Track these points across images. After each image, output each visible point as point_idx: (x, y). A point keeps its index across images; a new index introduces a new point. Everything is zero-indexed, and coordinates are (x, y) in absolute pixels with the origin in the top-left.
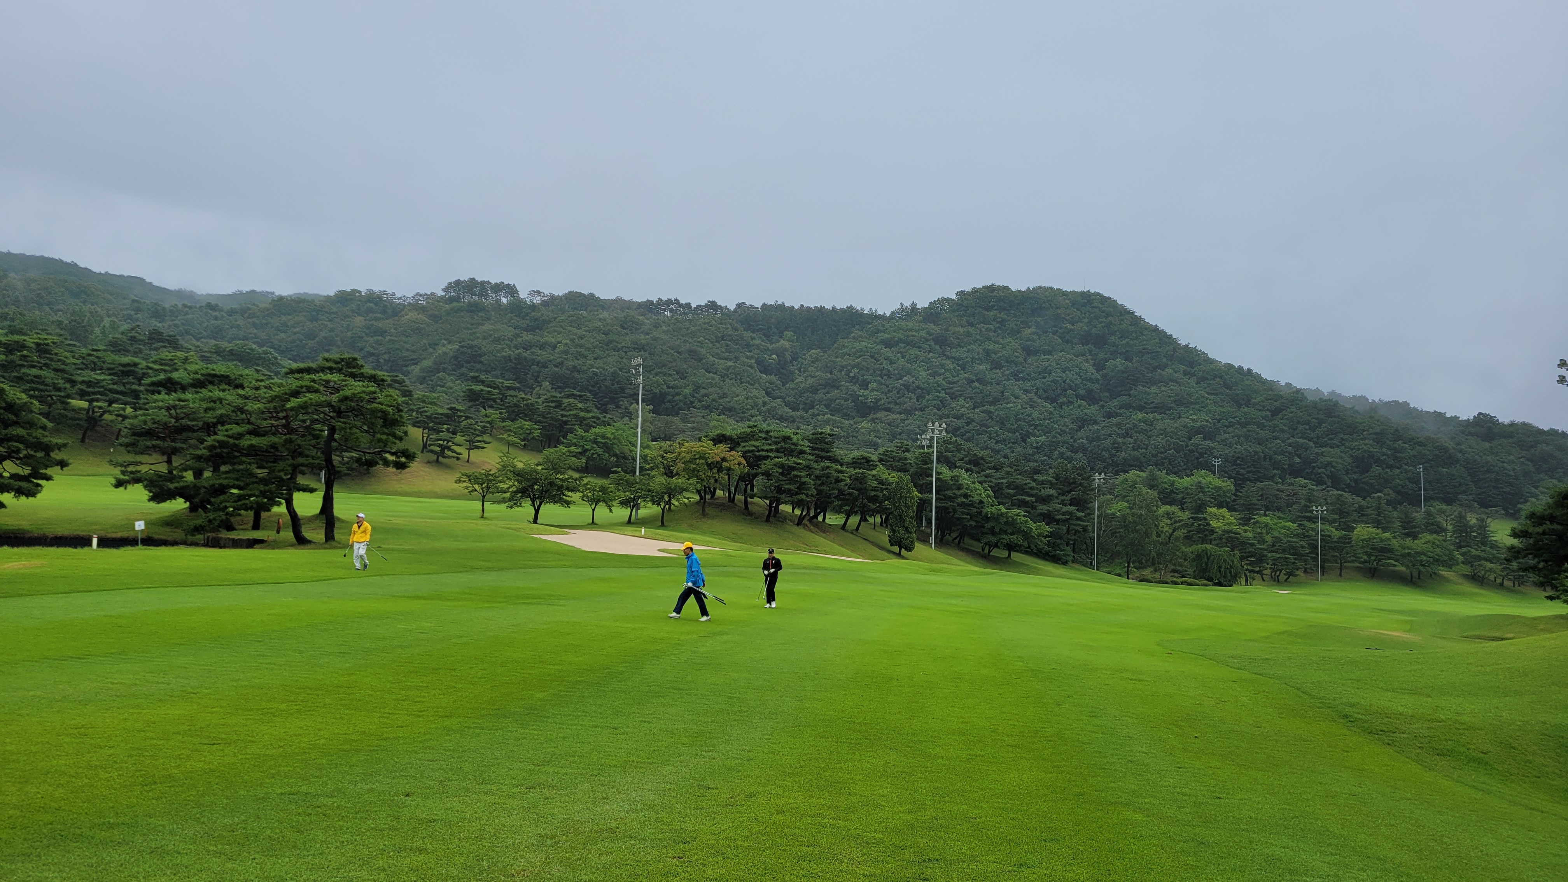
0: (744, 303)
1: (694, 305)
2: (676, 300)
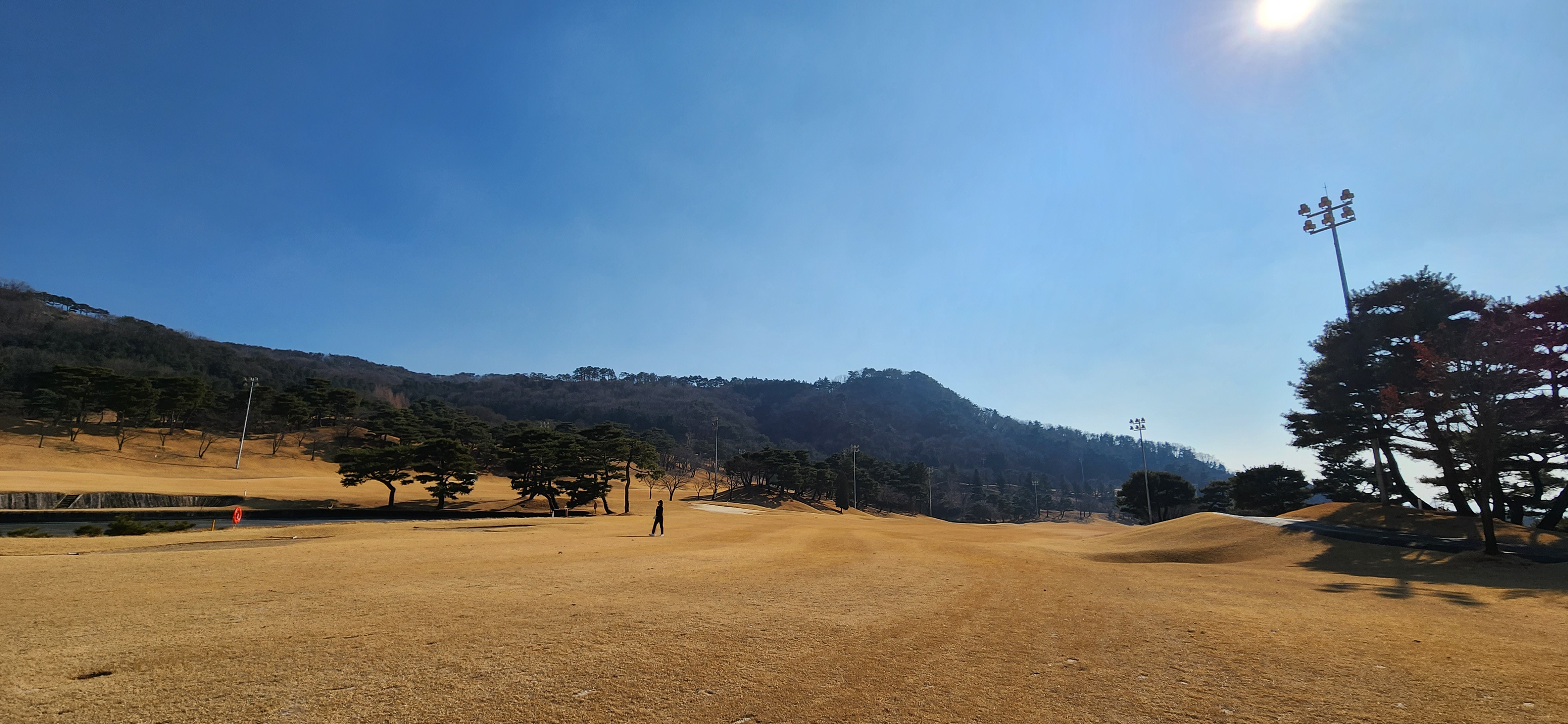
0: (736, 378)
1: (709, 379)
2: (700, 376)
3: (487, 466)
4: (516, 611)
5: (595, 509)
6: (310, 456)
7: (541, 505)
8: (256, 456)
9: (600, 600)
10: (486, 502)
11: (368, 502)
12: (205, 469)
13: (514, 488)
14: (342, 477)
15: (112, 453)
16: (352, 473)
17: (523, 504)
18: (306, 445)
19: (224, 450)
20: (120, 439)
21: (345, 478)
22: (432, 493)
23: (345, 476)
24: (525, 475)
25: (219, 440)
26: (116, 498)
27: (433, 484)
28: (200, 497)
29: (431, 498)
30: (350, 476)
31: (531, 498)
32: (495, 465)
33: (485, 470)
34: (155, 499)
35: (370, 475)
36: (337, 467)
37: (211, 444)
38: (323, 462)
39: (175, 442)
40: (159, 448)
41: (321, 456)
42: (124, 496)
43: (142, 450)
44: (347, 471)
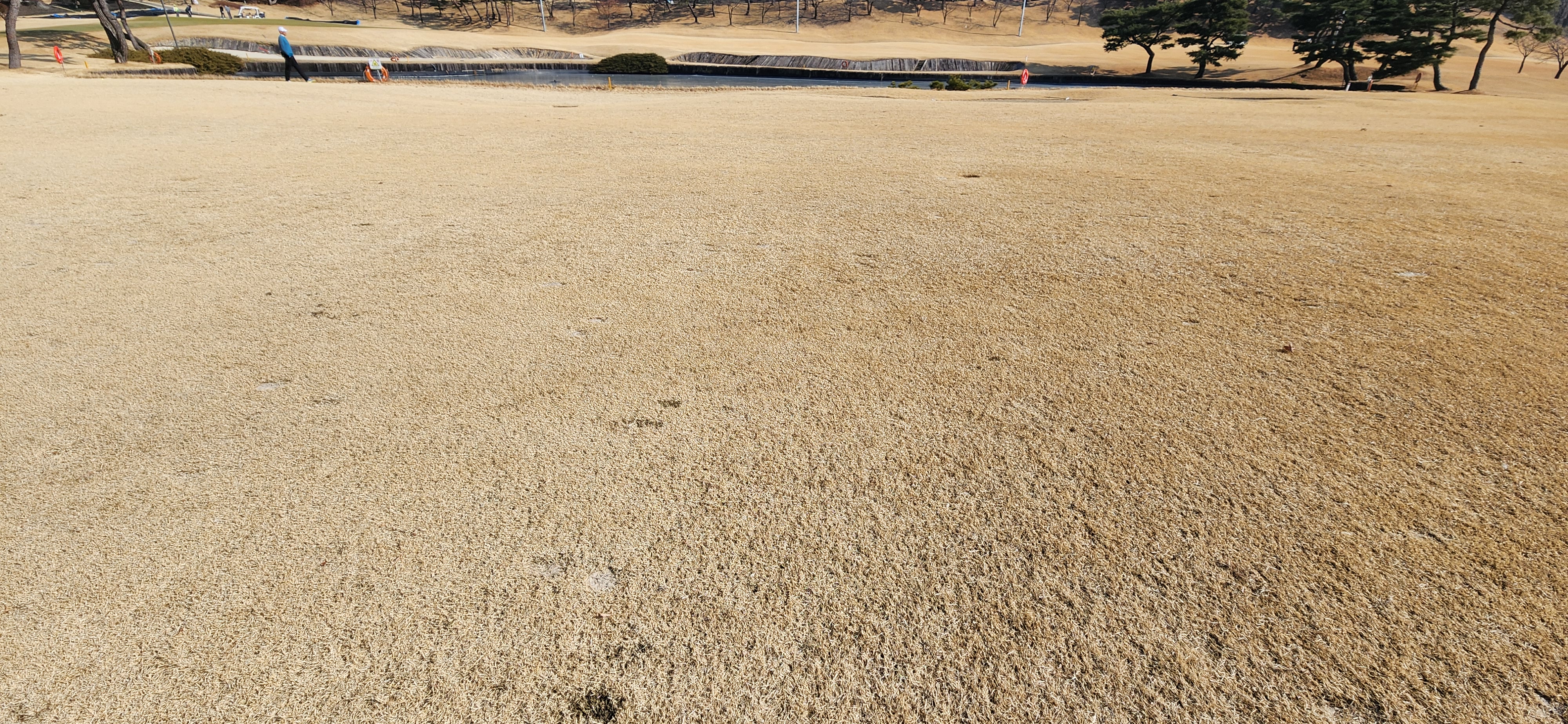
3: (1262, 25)
4: (1307, 182)
5: (1416, 82)
6: (1076, 21)
7: (1331, 75)
8: (1034, 23)
9: (1431, 187)
10: (1255, 70)
11: (1126, 69)
12: (998, 38)
13: (1297, 52)
14: (1105, 42)
15: (940, 26)
16: (1115, 37)
17: (1304, 74)
18: (1074, 10)
19: (1010, 19)
20: (945, 12)
21: (1107, 42)
22: (1194, 58)
23: (1108, 40)
24: (1316, 34)
25: (1007, 9)
26: (946, 63)
27: (1196, 48)
28: (995, 62)
29: (1192, 65)
30: (1112, 40)
31: (1318, 65)
32: (1274, 23)
33: (1259, 31)
34: (967, 64)
35: (1131, 39)
36: (1101, 31)
37: (1002, 13)
38: (1087, 26)
39: (977, 13)
40: (967, 19)
41: (1086, 21)
42: (949, 61)
43: (957, 22)
44: (1110, 35)
